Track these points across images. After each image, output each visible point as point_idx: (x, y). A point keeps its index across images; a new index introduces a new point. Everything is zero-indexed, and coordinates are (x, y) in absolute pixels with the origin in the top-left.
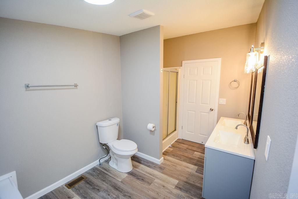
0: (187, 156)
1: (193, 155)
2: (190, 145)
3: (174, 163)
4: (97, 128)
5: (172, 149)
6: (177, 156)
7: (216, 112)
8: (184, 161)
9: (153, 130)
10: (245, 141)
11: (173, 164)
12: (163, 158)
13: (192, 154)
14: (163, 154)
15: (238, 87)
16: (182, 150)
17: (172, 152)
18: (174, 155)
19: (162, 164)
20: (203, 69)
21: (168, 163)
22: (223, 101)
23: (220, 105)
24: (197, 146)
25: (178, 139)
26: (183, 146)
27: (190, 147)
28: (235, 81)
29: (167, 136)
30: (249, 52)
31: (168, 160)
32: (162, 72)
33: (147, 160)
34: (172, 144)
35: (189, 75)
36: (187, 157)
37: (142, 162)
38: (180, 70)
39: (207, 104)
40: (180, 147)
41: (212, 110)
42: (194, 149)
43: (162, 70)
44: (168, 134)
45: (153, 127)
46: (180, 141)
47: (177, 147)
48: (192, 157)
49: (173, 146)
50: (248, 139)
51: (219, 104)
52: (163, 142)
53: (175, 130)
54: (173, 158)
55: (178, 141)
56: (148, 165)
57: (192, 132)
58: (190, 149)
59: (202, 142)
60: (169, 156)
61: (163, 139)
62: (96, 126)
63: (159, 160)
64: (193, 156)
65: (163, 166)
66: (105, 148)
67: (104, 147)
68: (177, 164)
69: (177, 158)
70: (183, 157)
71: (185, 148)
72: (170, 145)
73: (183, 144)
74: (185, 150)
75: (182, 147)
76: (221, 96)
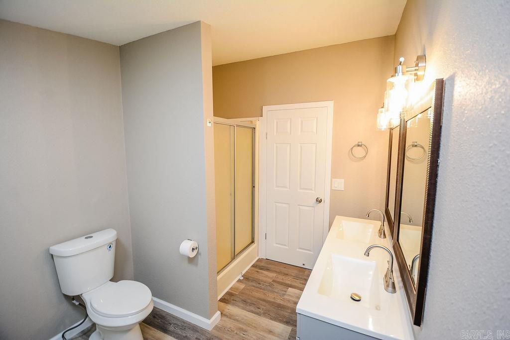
0: (273, 300)
1: (286, 297)
2: (280, 273)
3: (243, 323)
4: (52, 260)
5: (242, 286)
6: (252, 304)
7: (326, 205)
8: (266, 314)
9: (192, 255)
10: (388, 286)
11: (241, 326)
12: (219, 313)
13: (284, 294)
14: (223, 300)
15: (365, 157)
16: (263, 287)
17: (242, 292)
18: (245, 301)
19: (217, 328)
20: (302, 122)
21: (229, 323)
22: (339, 184)
23: (333, 192)
24: (294, 272)
25: (260, 260)
26: (267, 276)
27: (281, 278)
28: (359, 145)
29: (234, 258)
30: (392, 76)
31: (230, 317)
32: (209, 125)
33: (184, 322)
34: (243, 273)
35: (275, 133)
36: (272, 304)
37: (171, 328)
38: (260, 124)
39: (311, 189)
40: (261, 278)
41: (319, 201)
42: (288, 281)
43: (208, 120)
44: (236, 254)
45: (193, 249)
46: (263, 264)
47: (254, 280)
48: (282, 302)
49: (247, 278)
50: (393, 284)
51: (332, 190)
52: (219, 277)
53: (253, 242)
54: (243, 309)
55: (259, 263)
56: (184, 335)
57: (285, 245)
58: (279, 283)
59: (304, 265)
60: (233, 305)
61: (219, 272)
62: (51, 257)
63: (209, 322)
64: (284, 300)
65: (217, 333)
66: (77, 304)
67: (74, 302)
68: (249, 325)
69: (252, 308)
70: (264, 303)
71: (271, 281)
72: (240, 277)
73: (268, 270)
74: (271, 285)
75: (264, 279)
76: (335, 174)
